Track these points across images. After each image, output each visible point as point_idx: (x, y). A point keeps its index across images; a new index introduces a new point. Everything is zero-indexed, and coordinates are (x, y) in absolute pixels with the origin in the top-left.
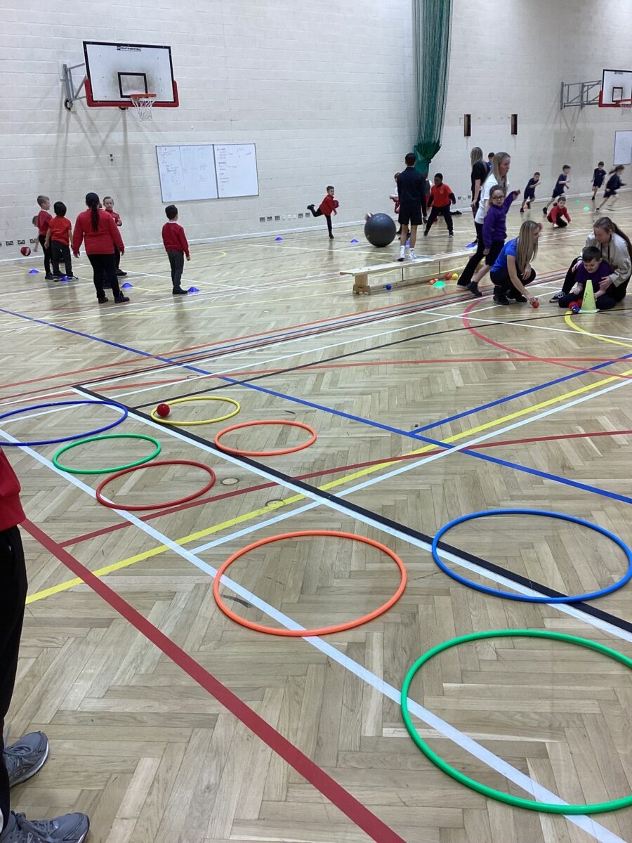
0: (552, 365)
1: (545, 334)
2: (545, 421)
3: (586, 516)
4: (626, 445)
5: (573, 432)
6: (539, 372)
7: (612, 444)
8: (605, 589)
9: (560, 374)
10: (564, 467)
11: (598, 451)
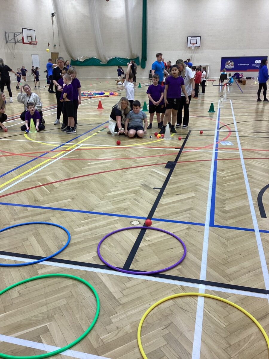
0: (22, 157)
1: (17, 143)
2: (24, 182)
3: (48, 220)
4: (59, 187)
5: (37, 185)
6: (17, 160)
7: (53, 188)
8: (60, 250)
9: (27, 160)
10: (35, 201)
11: (49, 192)
